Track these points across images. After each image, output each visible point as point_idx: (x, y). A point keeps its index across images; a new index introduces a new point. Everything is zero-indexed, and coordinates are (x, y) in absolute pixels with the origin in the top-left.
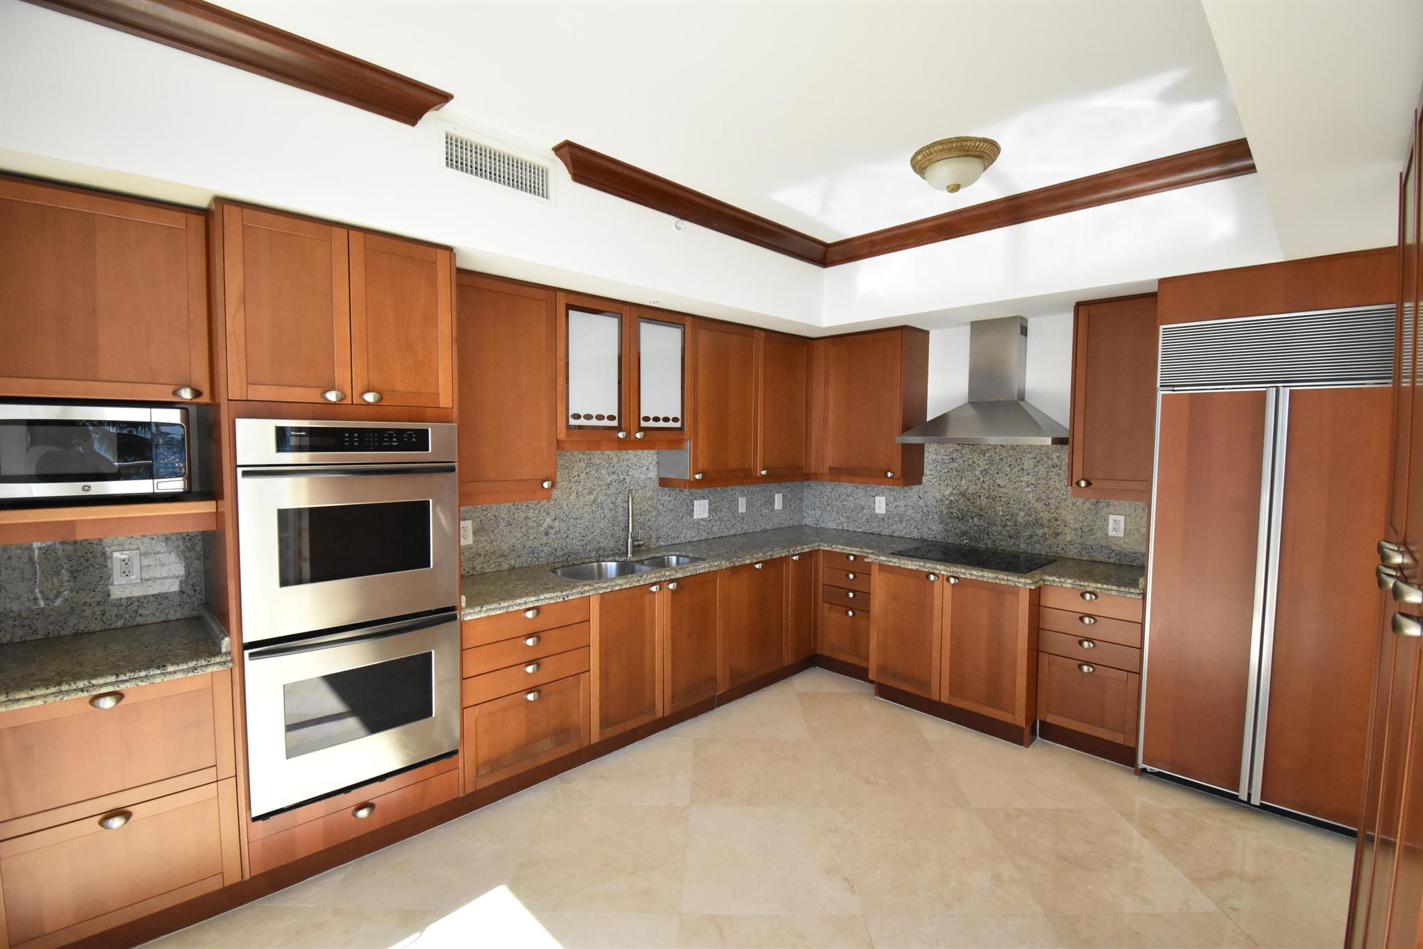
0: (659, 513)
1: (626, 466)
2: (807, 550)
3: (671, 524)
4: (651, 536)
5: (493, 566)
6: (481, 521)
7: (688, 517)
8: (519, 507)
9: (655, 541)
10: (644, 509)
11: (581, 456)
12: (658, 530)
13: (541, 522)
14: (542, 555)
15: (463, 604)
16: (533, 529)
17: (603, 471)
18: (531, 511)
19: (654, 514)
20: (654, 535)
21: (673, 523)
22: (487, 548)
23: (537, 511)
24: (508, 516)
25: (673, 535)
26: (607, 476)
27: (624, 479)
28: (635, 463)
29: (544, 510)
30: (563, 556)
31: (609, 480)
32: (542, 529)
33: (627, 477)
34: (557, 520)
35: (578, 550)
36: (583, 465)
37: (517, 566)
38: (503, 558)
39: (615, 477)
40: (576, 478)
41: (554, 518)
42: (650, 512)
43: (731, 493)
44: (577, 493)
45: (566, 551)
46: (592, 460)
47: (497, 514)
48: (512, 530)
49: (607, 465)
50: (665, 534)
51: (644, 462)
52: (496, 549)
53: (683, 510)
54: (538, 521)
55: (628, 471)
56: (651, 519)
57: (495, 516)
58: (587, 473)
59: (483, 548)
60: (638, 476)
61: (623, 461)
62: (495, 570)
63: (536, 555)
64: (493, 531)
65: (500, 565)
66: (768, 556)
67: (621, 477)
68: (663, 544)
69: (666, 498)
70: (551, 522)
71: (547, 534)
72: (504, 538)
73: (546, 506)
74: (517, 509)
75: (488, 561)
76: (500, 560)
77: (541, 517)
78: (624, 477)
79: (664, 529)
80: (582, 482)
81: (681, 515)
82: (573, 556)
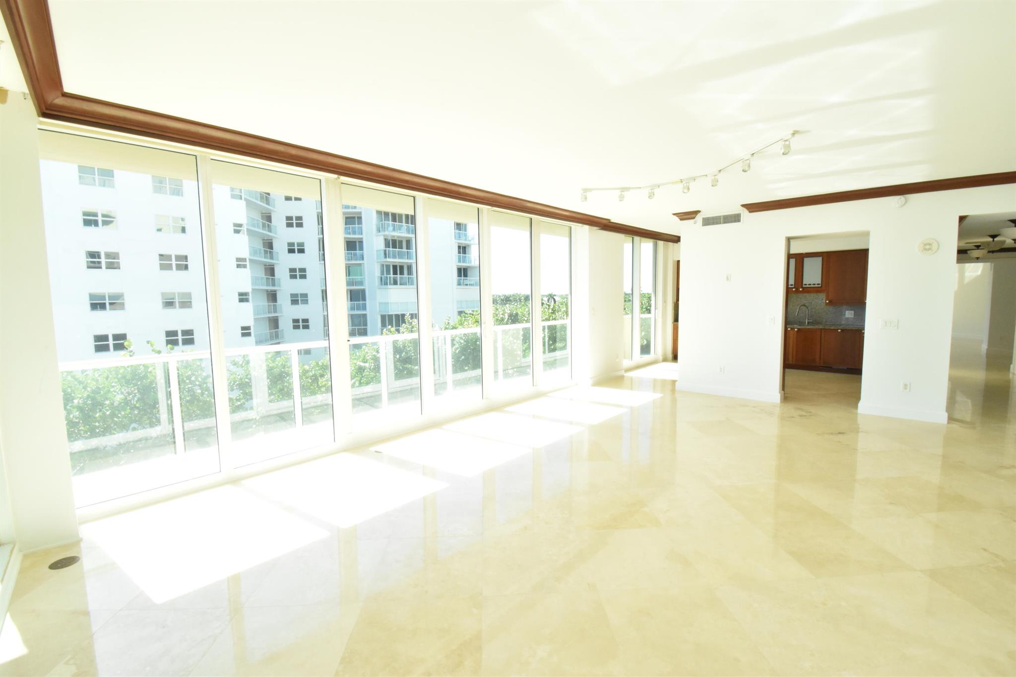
0: (827, 313)
1: (814, 298)
3: (832, 317)
7: (843, 316)
10: (819, 311)
12: (826, 318)
17: (803, 300)
19: (825, 313)
20: (824, 320)
25: (834, 321)
28: (818, 297)
33: (814, 301)
39: (807, 301)
42: (823, 313)
50: (830, 321)
53: (840, 313)
56: (824, 315)
68: (829, 324)
79: (828, 319)
81: (838, 315)
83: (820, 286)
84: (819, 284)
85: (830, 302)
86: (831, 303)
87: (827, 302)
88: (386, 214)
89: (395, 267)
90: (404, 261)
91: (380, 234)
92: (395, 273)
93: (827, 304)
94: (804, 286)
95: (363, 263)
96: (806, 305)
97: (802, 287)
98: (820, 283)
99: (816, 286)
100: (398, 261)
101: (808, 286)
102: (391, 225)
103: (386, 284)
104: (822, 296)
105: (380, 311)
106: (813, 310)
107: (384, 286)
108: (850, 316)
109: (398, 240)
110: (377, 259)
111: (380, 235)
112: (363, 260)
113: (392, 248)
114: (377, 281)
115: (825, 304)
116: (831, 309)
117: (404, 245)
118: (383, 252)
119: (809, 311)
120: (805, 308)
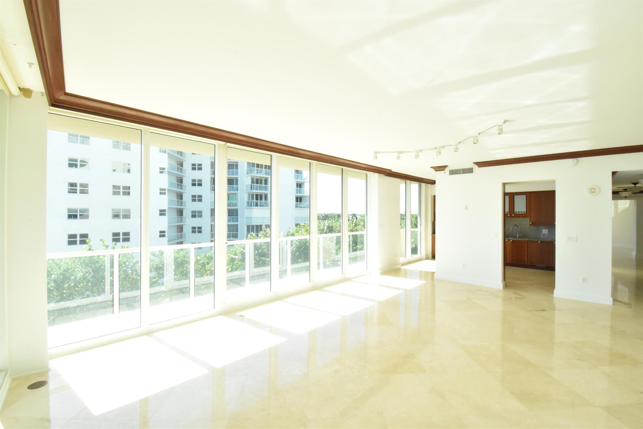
0: (531, 231)
1: (522, 221)
7: (541, 233)
10: (526, 230)
12: (530, 234)
21: (535, 233)
28: (525, 220)
42: (528, 230)
53: (539, 231)
56: (528, 232)
78: (521, 223)
79: (532, 234)
83: (525, 213)
85: (532, 223)
87: (530, 223)
88: (253, 164)
89: (257, 195)
90: (263, 192)
91: (248, 175)
92: (257, 199)
94: (515, 213)
95: (238, 193)
98: (525, 211)
99: (523, 213)
100: (259, 192)
101: (517, 213)
102: (256, 170)
103: (251, 206)
104: (527, 220)
105: (246, 223)
106: (522, 228)
107: (249, 207)
108: (546, 233)
109: (260, 179)
110: (246, 190)
112: (238, 190)
113: (256, 184)
114: (246, 204)
115: (529, 225)
116: (533, 228)
117: (263, 182)
118: (250, 186)
119: (519, 229)
120: (517, 227)
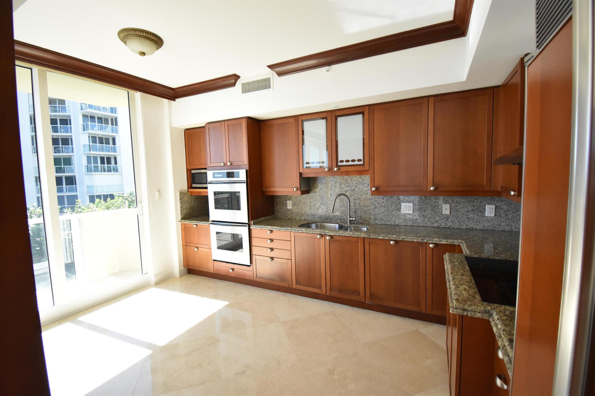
0: (376, 207)
1: (355, 183)
2: (444, 243)
3: (384, 214)
4: (371, 218)
5: (299, 217)
6: (295, 201)
7: (397, 212)
8: (307, 197)
9: (373, 221)
10: (366, 204)
11: (332, 179)
12: (375, 215)
13: (316, 204)
14: (316, 217)
15: (252, 223)
16: (313, 206)
17: (343, 185)
18: (312, 199)
19: (373, 207)
20: (372, 217)
21: (386, 213)
22: (297, 211)
23: (314, 200)
24: (303, 201)
25: (386, 219)
26: (345, 187)
27: (354, 189)
28: (361, 182)
29: (317, 200)
30: (324, 219)
31: (346, 189)
32: (316, 207)
33: (356, 188)
34: (322, 204)
35: (331, 218)
36: (333, 182)
37: (307, 219)
38: (302, 215)
39: (349, 188)
40: (330, 188)
41: (321, 203)
42: (370, 206)
43: (435, 201)
44: (331, 194)
45: (326, 217)
46: (338, 181)
47: (300, 199)
48: (305, 206)
49: (345, 183)
50: (380, 218)
51: (366, 181)
52: (300, 211)
53: (393, 207)
54: (314, 204)
55: (356, 186)
56: (371, 209)
57: (299, 200)
58: (335, 186)
59: (296, 211)
60: (362, 188)
61: (354, 181)
62: (299, 219)
63: (314, 216)
64: (299, 205)
65: (301, 218)
66: (401, 238)
67: (353, 188)
68: (379, 223)
69: (381, 200)
70: (319, 205)
71: (318, 209)
72: (302, 208)
73: (318, 198)
74: (307, 198)
75: (297, 216)
76: (301, 216)
77: (315, 202)
78: (354, 188)
79: (379, 216)
80: (333, 190)
81: (391, 210)
82: (329, 220)
83: (361, 163)
84: (359, 160)
85: (377, 189)
86: (378, 191)
87: (373, 189)
88: (92, 118)
89: (102, 159)
90: (111, 154)
91: (84, 132)
92: (103, 162)
93: (373, 193)
94: (340, 164)
95: (73, 155)
96: (347, 194)
97: (337, 166)
98: (362, 159)
99: (356, 163)
100: (105, 154)
101: (345, 163)
102: (97, 126)
103: (91, 171)
104: (367, 179)
105: (88, 193)
106: (358, 201)
107: (89, 173)
108: (408, 212)
109: (105, 138)
110: (84, 151)
111: (86, 133)
112: (73, 153)
113: (105, 144)
114: (84, 169)
115: (370, 192)
116: (379, 199)
117: (111, 142)
118: (88, 145)
119: (352, 204)
120: (346, 198)
